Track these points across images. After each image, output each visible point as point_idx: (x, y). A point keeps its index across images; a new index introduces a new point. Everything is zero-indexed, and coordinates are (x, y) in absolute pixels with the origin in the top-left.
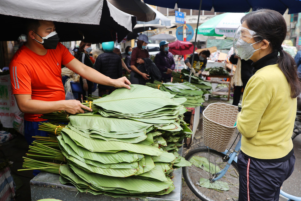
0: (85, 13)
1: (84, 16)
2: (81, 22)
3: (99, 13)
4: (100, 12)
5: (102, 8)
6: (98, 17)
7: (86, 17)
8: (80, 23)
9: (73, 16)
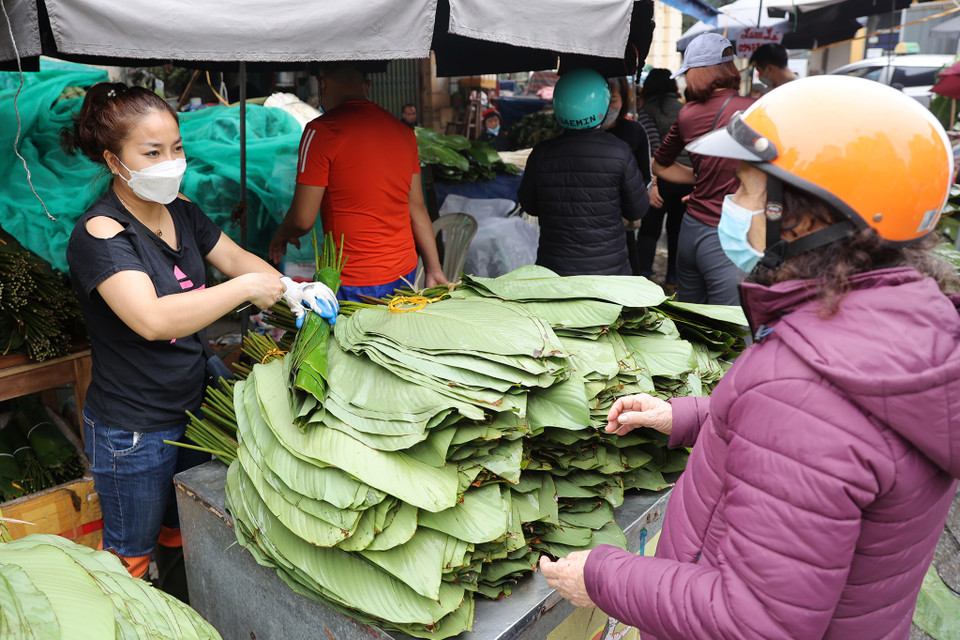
0: (371, 28)
1: (371, 35)
2: (360, 55)
3: (424, 22)
4: (428, 16)
5: (435, 5)
6: (421, 35)
7: (377, 38)
8: (357, 59)
9: (332, 39)
